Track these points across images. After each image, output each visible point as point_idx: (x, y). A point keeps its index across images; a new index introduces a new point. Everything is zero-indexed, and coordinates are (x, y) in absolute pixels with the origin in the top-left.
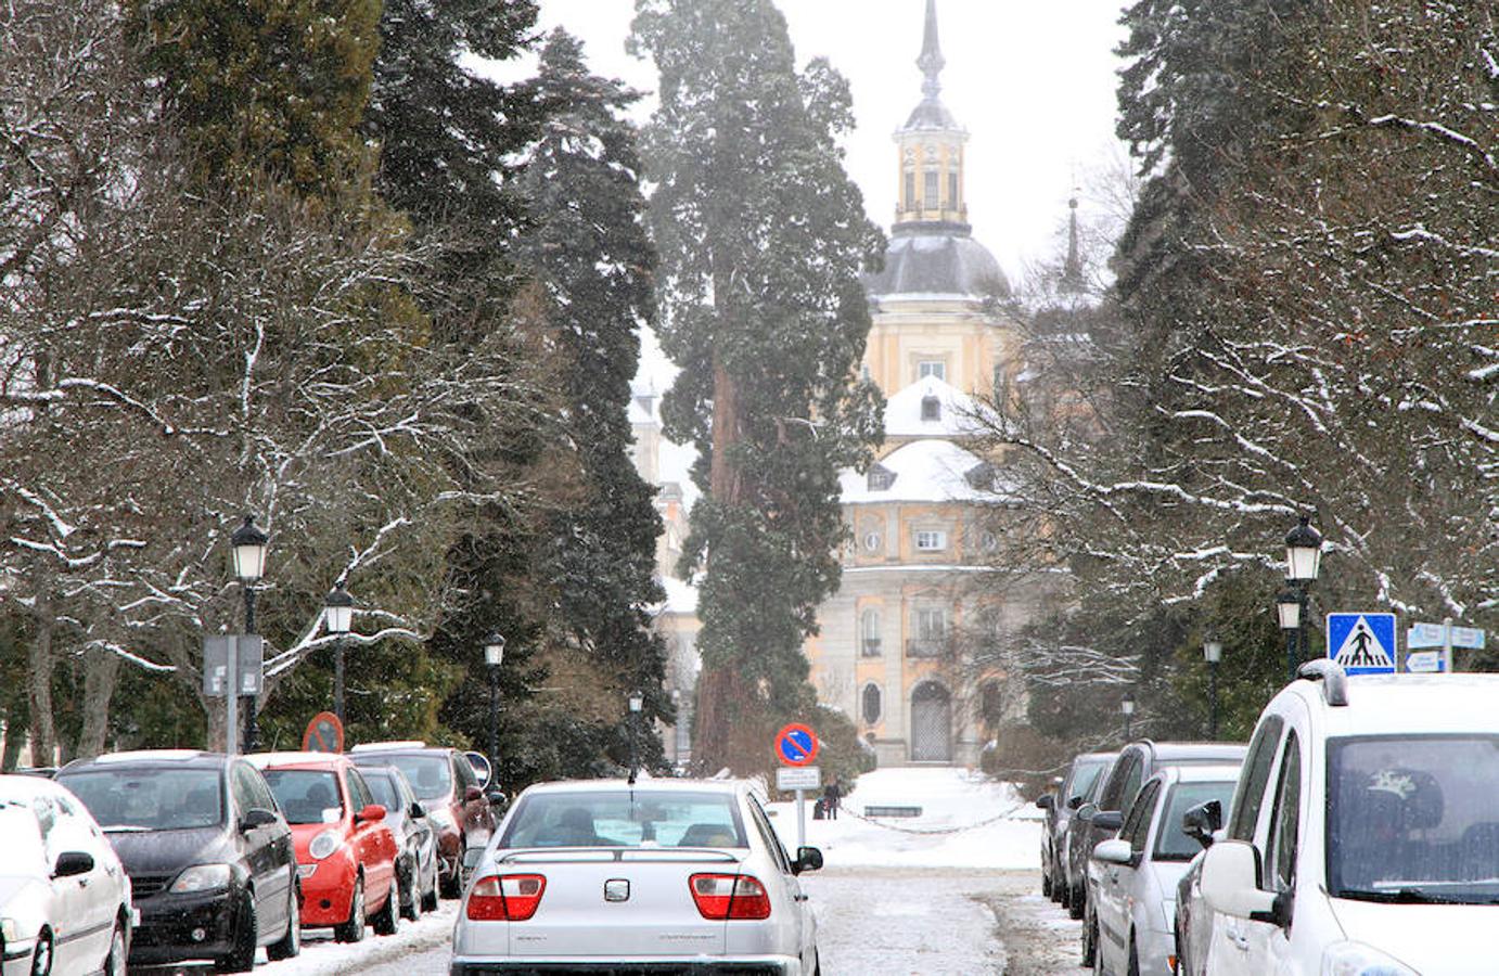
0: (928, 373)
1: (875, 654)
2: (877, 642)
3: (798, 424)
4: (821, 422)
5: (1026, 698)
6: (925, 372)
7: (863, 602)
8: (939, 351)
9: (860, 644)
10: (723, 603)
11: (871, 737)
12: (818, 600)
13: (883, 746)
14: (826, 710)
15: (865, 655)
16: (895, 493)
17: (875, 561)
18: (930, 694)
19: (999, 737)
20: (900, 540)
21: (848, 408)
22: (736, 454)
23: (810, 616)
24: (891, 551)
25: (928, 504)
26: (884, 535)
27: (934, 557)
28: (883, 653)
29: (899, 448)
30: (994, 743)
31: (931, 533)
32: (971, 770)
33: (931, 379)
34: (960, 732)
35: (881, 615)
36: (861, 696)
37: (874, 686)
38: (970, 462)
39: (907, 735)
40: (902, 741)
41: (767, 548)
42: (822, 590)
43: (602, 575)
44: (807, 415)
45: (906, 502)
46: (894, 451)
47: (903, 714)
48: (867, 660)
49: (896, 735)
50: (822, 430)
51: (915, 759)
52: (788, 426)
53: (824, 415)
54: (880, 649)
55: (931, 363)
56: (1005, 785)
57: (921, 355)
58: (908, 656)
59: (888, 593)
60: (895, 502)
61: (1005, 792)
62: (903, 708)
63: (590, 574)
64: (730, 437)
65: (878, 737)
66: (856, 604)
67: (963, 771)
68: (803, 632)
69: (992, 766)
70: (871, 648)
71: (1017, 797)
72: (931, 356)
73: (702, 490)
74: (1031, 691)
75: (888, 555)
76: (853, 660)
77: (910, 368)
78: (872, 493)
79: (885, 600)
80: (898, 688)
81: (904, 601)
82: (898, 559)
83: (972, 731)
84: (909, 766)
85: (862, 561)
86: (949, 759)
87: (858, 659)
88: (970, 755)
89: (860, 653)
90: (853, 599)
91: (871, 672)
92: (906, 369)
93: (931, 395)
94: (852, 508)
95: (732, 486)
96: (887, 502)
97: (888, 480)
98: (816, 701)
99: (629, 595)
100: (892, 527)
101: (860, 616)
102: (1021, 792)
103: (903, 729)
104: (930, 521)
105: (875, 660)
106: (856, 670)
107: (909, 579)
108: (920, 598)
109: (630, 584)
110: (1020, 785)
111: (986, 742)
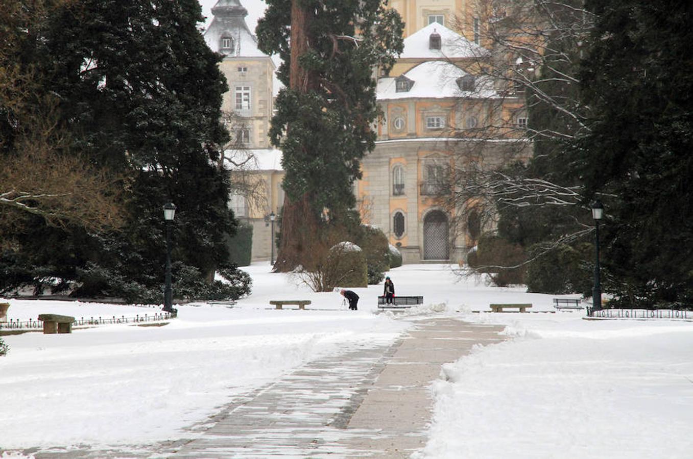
0: (434, 21)
1: (401, 194)
2: (402, 186)
3: (346, 40)
4: (361, 38)
5: (497, 217)
6: (432, 20)
7: (393, 161)
8: (441, 9)
9: (392, 186)
10: (299, 157)
11: (399, 245)
12: (362, 155)
13: (406, 250)
14: (368, 228)
15: (395, 194)
16: (413, 93)
17: (400, 136)
18: (435, 218)
19: (479, 244)
20: (416, 122)
21: (380, 29)
22: (304, 60)
23: (356, 165)
24: (411, 129)
25: (434, 100)
26: (406, 120)
27: (438, 133)
28: (406, 193)
29: (415, 66)
30: (476, 248)
31: (435, 118)
32: (461, 265)
33: (435, 25)
34: (454, 240)
35: (405, 169)
36: (392, 219)
37: (401, 214)
38: (460, 74)
39: (422, 245)
40: (418, 248)
41: (327, 120)
42: (364, 149)
43: (177, 120)
44: (352, 34)
45: (420, 99)
46: (413, 68)
47: (418, 231)
48: (396, 198)
49: (414, 244)
50: (362, 44)
51: (427, 257)
52: (341, 42)
53: (363, 34)
54: (404, 190)
55: (436, 16)
56: (484, 275)
57: (431, 11)
58: (421, 195)
59: (409, 155)
60: (412, 99)
61: (484, 280)
62: (418, 227)
63: (168, 119)
64: (302, 49)
65: (403, 245)
66: (390, 163)
67: (456, 266)
68: (352, 177)
69: (476, 263)
70: (399, 190)
71: (492, 284)
72: (435, 11)
73: (284, 83)
74: (500, 212)
75: (409, 132)
76: (387, 197)
77: (422, 19)
78: (399, 93)
79: (407, 160)
80: (416, 215)
81: (418, 160)
82: (415, 134)
83: (462, 240)
84: (423, 263)
85: (392, 136)
86: (447, 258)
87: (390, 196)
88: (460, 256)
89: (392, 193)
90: (387, 160)
91: (399, 204)
92: (420, 19)
93: (435, 33)
94: (386, 103)
95: (303, 81)
96: (408, 99)
97: (409, 85)
98: (359, 221)
99: (199, 136)
100: (411, 115)
101: (392, 170)
102: (494, 280)
103: (418, 240)
104: (435, 110)
105: (402, 197)
106: (389, 203)
107: (421, 147)
108: (428, 158)
109: (200, 128)
110: (493, 275)
111: (470, 247)
